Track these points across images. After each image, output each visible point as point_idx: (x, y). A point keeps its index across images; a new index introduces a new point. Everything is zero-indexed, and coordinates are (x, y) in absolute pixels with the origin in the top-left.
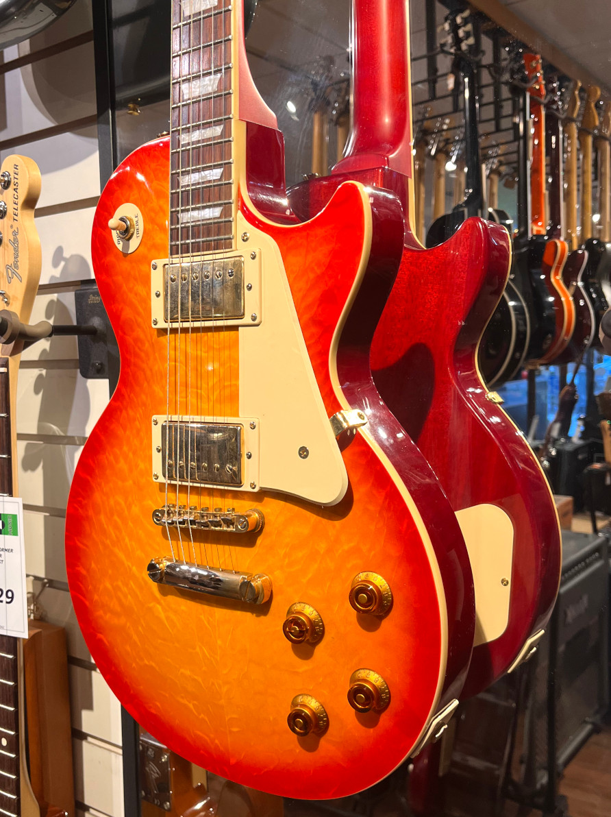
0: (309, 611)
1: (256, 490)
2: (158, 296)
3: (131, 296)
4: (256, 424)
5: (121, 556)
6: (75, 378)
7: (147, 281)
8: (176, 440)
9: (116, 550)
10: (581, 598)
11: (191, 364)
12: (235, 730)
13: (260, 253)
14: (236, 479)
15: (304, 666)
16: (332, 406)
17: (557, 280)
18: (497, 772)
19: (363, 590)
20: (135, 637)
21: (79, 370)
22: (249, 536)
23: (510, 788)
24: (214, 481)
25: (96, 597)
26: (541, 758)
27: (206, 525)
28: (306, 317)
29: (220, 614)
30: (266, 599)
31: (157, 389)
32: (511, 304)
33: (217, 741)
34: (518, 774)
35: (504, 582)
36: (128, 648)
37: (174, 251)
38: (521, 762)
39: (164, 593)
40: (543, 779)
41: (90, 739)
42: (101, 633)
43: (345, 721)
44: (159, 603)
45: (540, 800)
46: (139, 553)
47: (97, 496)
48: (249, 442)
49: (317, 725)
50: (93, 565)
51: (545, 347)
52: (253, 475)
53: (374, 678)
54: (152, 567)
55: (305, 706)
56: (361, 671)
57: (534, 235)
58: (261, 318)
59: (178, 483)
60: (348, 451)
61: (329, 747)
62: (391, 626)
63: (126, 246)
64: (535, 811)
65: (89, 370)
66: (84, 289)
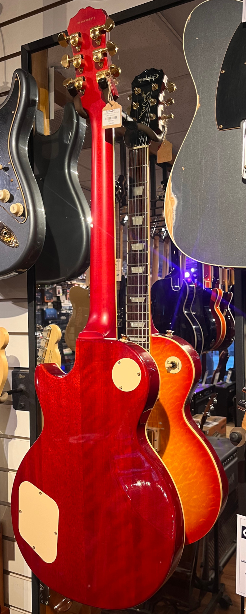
6: (10, 408)
10: (231, 475)
17: (217, 309)
18: (188, 574)
21: (12, 406)
23: (196, 581)
26: (211, 564)
32: (194, 327)
34: (199, 574)
38: (201, 567)
40: (212, 576)
41: (11, 574)
45: (211, 587)
51: (211, 345)
57: (205, 288)
64: (208, 593)
65: (18, 407)
66: (16, 371)
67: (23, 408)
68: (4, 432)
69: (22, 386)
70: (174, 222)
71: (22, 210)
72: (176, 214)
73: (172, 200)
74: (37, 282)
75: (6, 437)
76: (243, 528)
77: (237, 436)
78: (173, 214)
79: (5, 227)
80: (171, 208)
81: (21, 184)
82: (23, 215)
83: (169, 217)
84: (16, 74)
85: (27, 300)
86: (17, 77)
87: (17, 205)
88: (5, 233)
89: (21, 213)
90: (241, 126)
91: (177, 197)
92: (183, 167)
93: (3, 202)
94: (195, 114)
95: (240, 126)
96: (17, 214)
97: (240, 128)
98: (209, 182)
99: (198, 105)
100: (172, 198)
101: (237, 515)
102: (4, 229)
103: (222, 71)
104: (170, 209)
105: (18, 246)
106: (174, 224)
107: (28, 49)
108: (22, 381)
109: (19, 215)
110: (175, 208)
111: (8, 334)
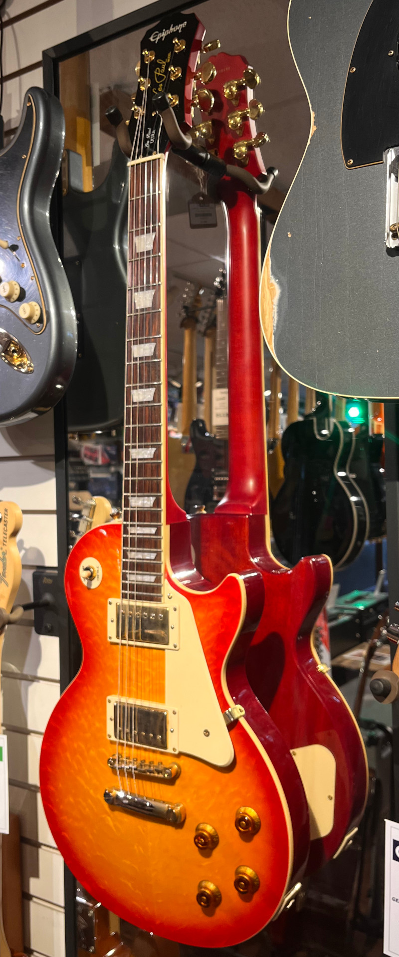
0: (209, 829)
1: (177, 753)
2: (112, 621)
3: (92, 615)
4: (176, 711)
5: (82, 782)
6: (30, 632)
7: (104, 609)
8: (123, 713)
9: (78, 778)
11: (134, 666)
12: (160, 901)
13: (179, 608)
14: (164, 744)
15: (206, 862)
16: (224, 705)
19: (243, 819)
20: (90, 837)
22: (171, 780)
24: (149, 744)
25: (61, 807)
27: (144, 772)
28: (208, 647)
29: (151, 827)
30: (182, 820)
31: (109, 678)
33: (147, 909)
35: (330, 798)
36: (85, 843)
37: (124, 596)
38: (369, 896)
39: (112, 810)
41: (34, 899)
42: (64, 831)
43: (231, 897)
44: (109, 816)
46: (95, 781)
47: (64, 740)
48: (172, 723)
49: (215, 900)
50: (60, 785)
52: (175, 743)
53: (249, 872)
54: (106, 795)
55: (206, 888)
56: (242, 867)
58: (180, 646)
59: (125, 742)
60: (233, 731)
61: (221, 914)
62: (260, 839)
63: (90, 584)
65: (42, 629)
66: (39, 572)
67: (50, 632)
68: (22, 670)
69: (48, 597)
70: (275, 325)
71: (38, 313)
72: (278, 312)
73: (272, 288)
74: (70, 429)
75: (25, 678)
76: (396, 844)
77: (382, 686)
78: (273, 311)
79: (13, 341)
80: (270, 302)
81: (38, 271)
82: (40, 320)
83: (267, 317)
84: (30, 95)
85: (53, 458)
86: (29, 100)
87: (31, 306)
88: (14, 351)
89: (36, 318)
90: (384, 159)
91: (280, 284)
92: (289, 233)
93: (9, 301)
94: (309, 143)
95: (382, 160)
96: (29, 319)
97: (383, 163)
98: (332, 256)
99: (313, 128)
100: (272, 285)
101: (386, 820)
102: (12, 345)
103: (351, 69)
104: (268, 304)
105: (32, 372)
106: (275, 328)
107: (53, 55)
108: (48, 589)
109: (33, 322)
110: (276, 300)
111: (21, 512)
